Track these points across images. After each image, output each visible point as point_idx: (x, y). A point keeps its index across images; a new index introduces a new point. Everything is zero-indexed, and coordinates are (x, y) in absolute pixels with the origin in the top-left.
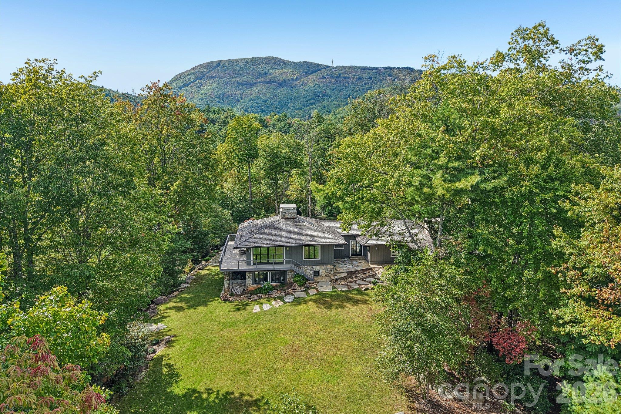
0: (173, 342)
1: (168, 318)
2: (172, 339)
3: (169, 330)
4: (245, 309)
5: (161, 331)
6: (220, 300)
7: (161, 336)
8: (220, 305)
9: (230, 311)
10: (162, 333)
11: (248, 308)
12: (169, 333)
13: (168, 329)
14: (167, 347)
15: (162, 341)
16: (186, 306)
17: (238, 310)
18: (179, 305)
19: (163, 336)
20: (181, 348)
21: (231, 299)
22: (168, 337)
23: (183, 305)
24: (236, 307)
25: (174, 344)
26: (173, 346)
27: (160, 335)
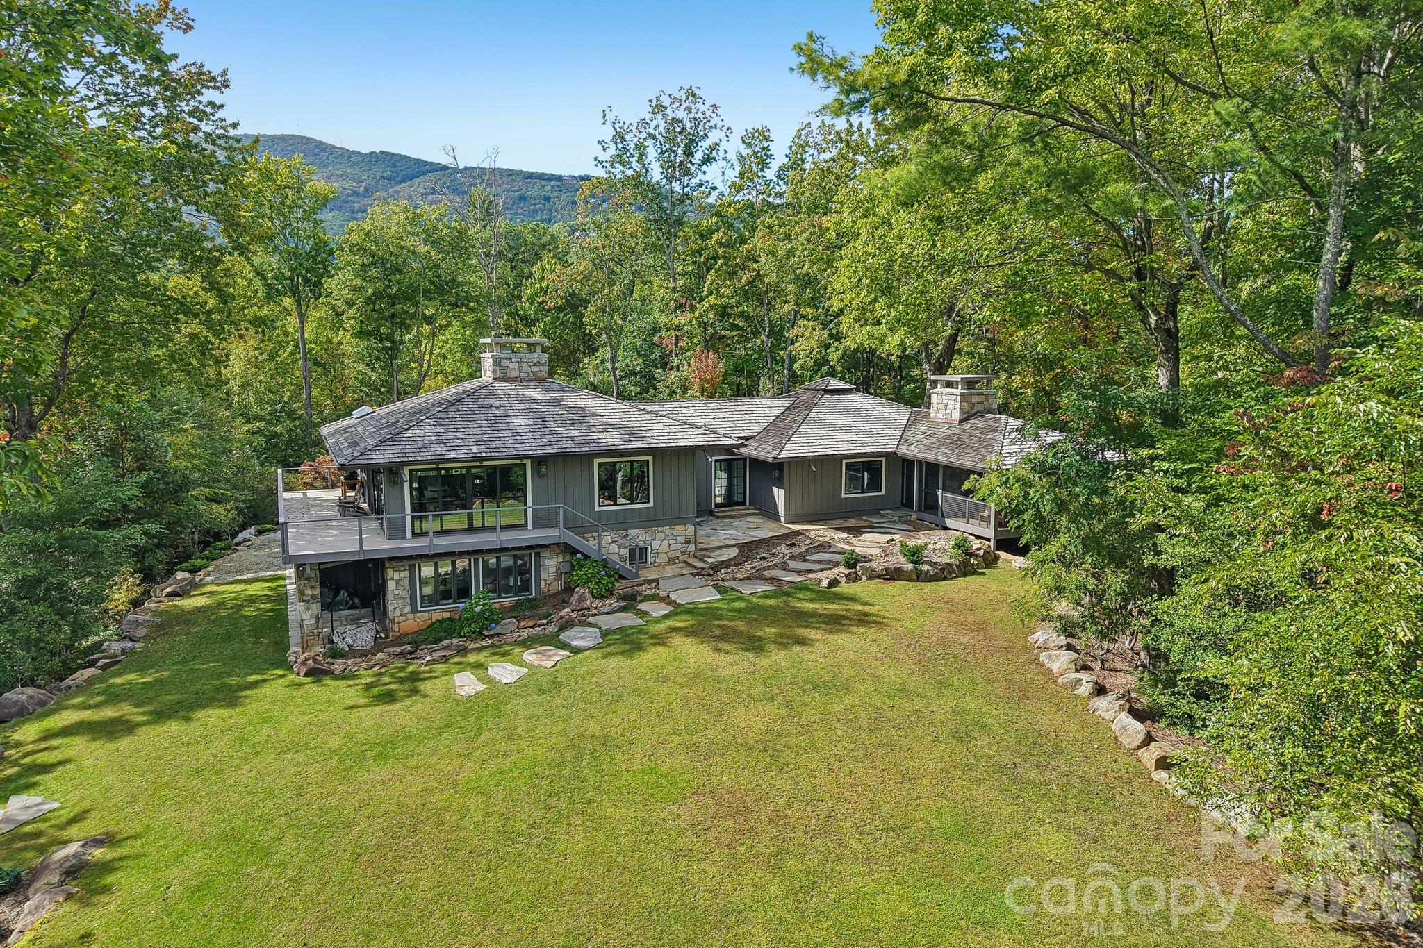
0: (107, 867)
1: (58, 772)
2: (98, 853)
3: (75, 820)
4: (415, 691)
5: (27, 829)
6: (293, 677)
7: (29, 855)
8: (302, 691)
9: (353, 707)
10: (38, 834)
11: (425, 686)
12: (73, 831)
13: (66, 815)
14: (69, 897)
15: (36, 873)
16: (144, 714)
17: (388, 697)
18: (109, 713)
19: (42, 850)
20: (156, 888)
21: (338, 666)
22: (74, 848)
23: (127, 710)
24: (375, 691)
25: (109, 879)
26: (106, 889)
27: (25, 849)
